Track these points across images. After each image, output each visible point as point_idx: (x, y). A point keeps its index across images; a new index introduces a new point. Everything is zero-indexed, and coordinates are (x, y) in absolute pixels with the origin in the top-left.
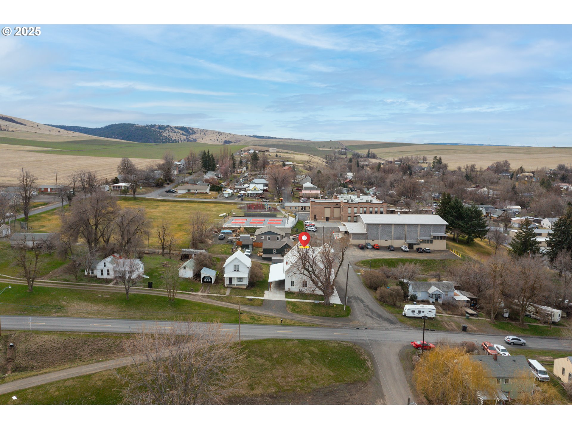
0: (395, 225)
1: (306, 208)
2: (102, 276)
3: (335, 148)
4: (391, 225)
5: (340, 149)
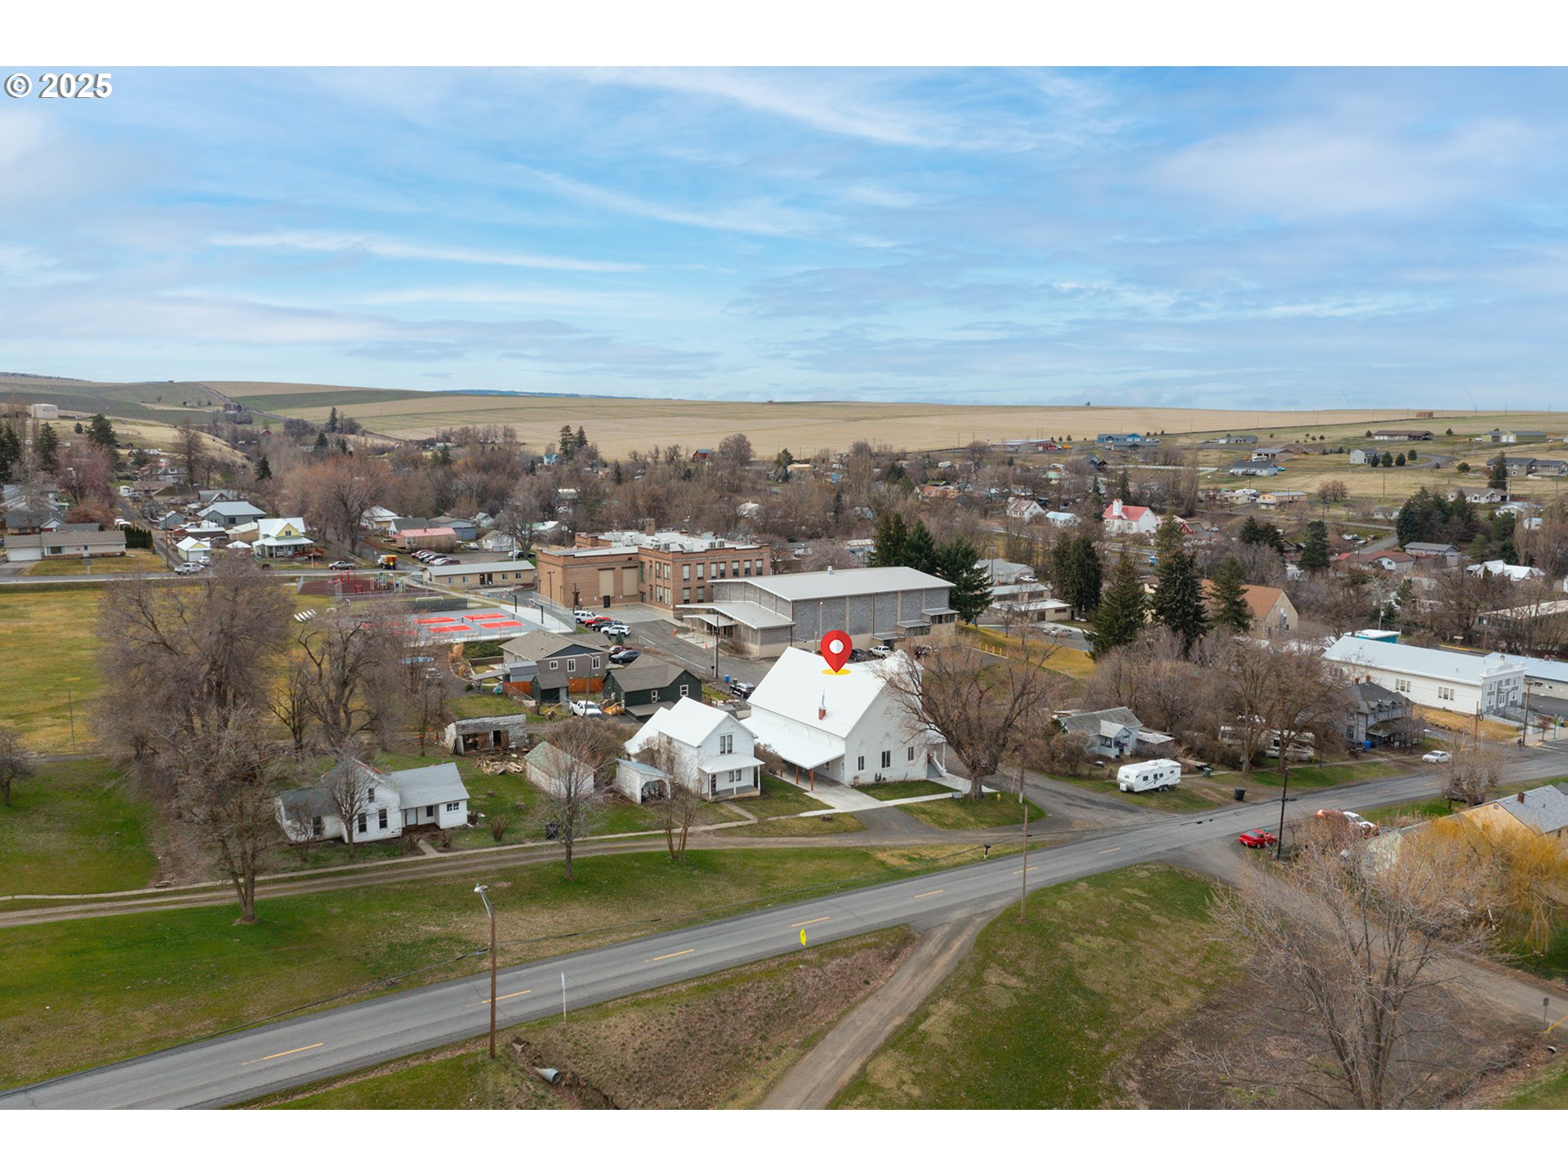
0: (851, 597)
1: (494, 577)
2: (363, 834)
3: (200, 404)
4: (844, 598)
5: (221, 409)
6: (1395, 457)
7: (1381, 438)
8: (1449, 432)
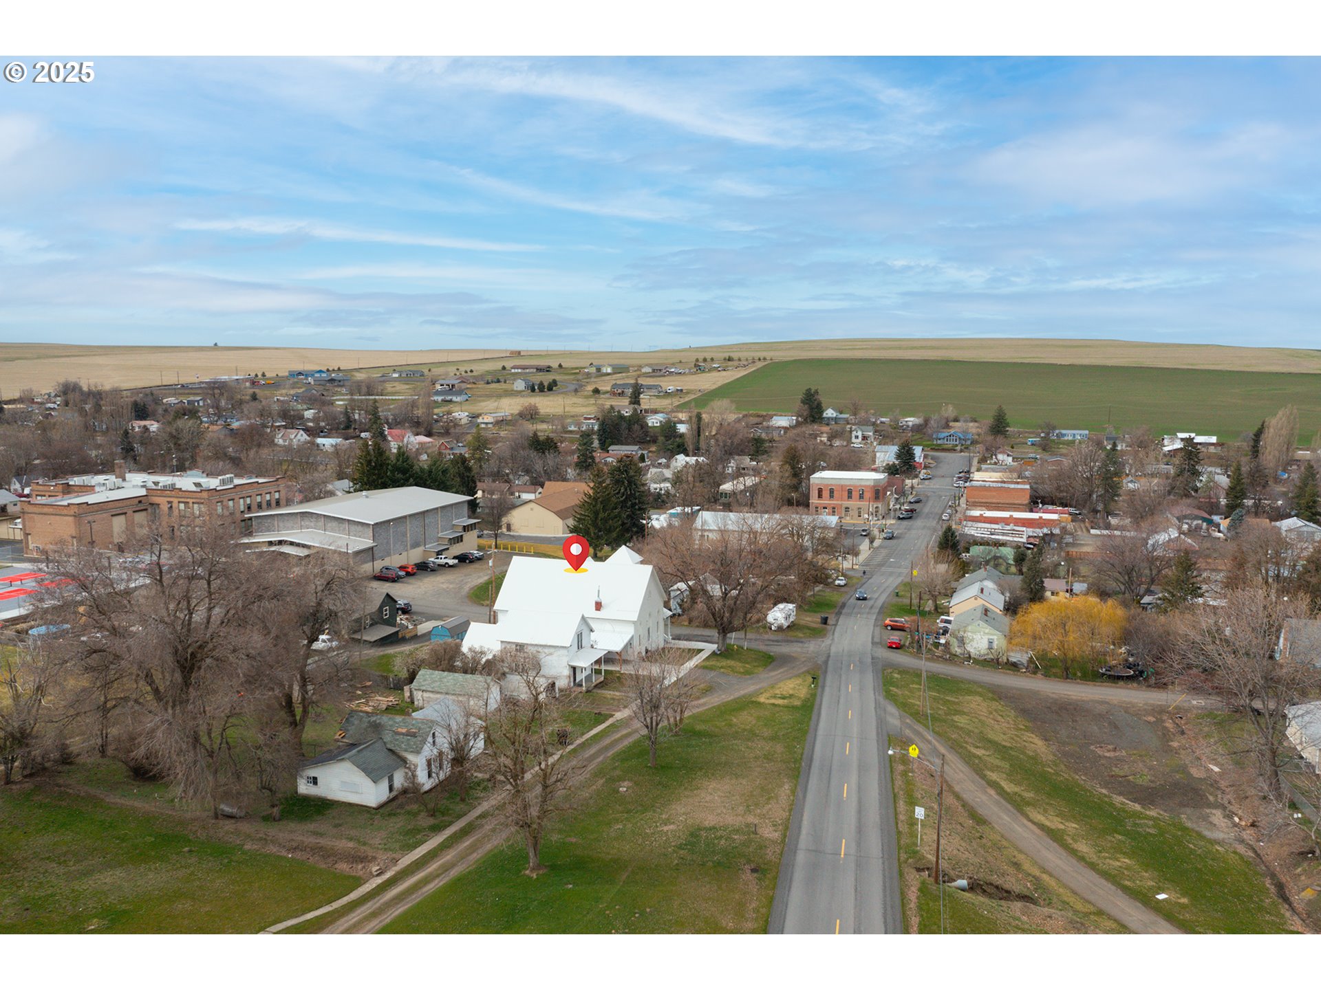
0: (411, 516)
2: (430, 780)
4: (405, 517)
6: (546, 384)
7: (516, 371)
8: (560, 366)
